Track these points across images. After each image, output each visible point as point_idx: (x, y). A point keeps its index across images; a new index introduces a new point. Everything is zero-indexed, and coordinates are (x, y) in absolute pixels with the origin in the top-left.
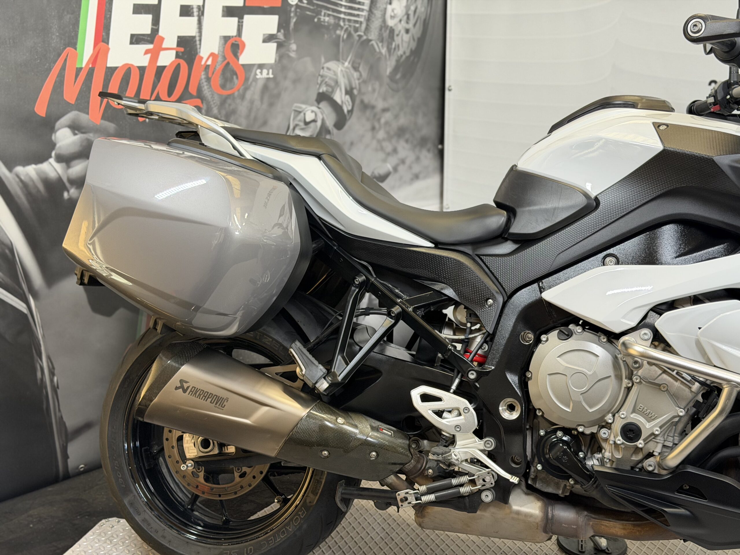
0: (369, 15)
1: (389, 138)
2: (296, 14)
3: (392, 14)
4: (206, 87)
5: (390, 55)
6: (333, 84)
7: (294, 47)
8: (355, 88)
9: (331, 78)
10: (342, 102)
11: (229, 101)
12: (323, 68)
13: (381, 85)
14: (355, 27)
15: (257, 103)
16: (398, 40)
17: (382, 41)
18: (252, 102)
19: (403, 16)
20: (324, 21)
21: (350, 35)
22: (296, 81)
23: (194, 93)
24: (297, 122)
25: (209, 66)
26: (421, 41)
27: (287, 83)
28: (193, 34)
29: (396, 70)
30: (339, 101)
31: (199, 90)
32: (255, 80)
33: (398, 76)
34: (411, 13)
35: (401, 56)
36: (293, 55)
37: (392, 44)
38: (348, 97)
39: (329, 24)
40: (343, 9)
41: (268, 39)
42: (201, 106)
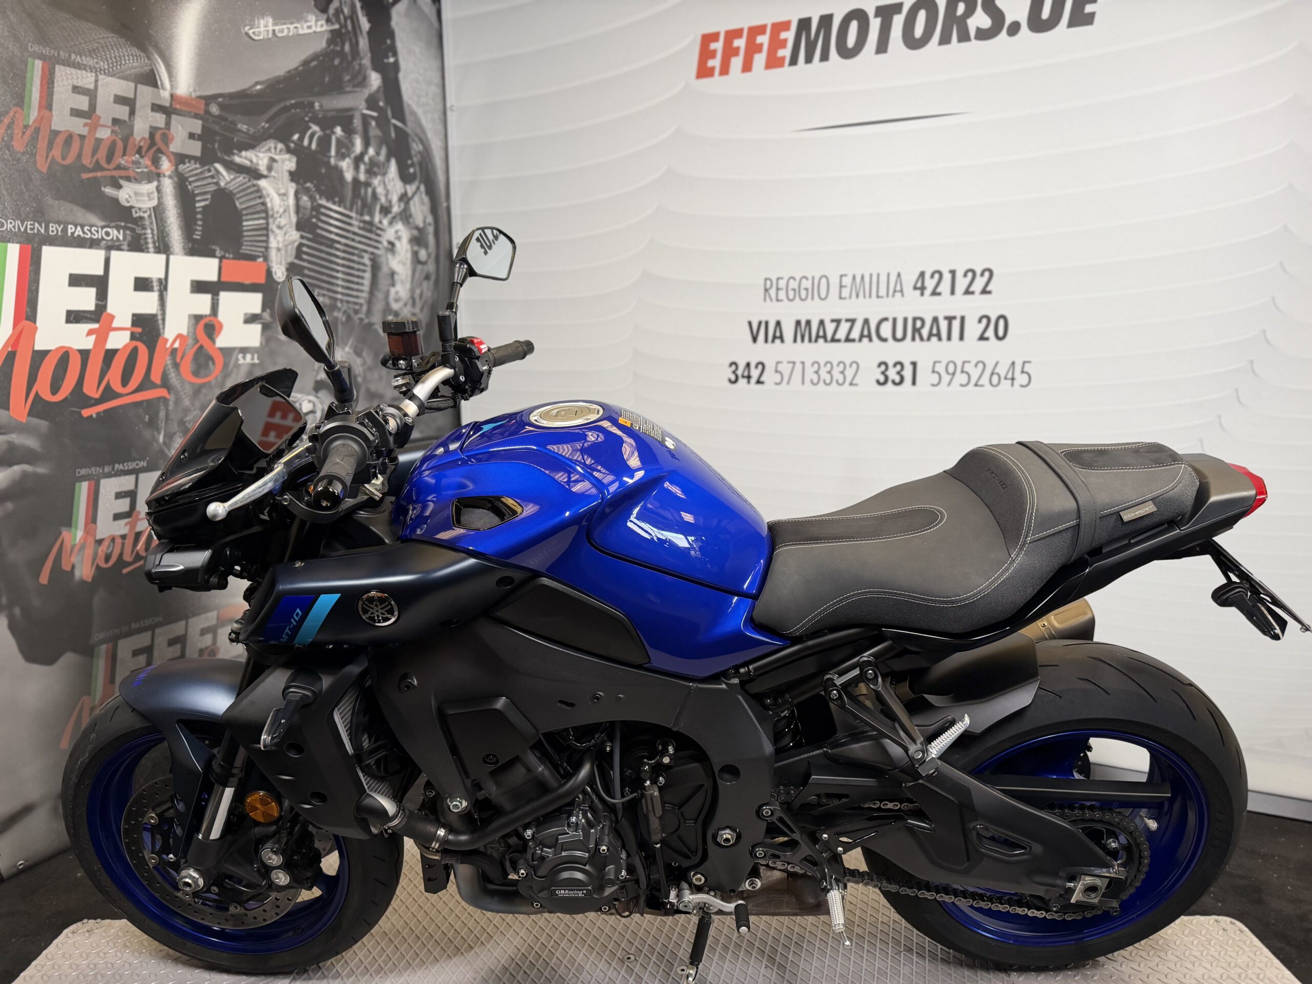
23: (159, 383)
25: (176, 349)
28: (155, 312)
31: (165, 377)
41: (251, 319)
42: (168, 396)
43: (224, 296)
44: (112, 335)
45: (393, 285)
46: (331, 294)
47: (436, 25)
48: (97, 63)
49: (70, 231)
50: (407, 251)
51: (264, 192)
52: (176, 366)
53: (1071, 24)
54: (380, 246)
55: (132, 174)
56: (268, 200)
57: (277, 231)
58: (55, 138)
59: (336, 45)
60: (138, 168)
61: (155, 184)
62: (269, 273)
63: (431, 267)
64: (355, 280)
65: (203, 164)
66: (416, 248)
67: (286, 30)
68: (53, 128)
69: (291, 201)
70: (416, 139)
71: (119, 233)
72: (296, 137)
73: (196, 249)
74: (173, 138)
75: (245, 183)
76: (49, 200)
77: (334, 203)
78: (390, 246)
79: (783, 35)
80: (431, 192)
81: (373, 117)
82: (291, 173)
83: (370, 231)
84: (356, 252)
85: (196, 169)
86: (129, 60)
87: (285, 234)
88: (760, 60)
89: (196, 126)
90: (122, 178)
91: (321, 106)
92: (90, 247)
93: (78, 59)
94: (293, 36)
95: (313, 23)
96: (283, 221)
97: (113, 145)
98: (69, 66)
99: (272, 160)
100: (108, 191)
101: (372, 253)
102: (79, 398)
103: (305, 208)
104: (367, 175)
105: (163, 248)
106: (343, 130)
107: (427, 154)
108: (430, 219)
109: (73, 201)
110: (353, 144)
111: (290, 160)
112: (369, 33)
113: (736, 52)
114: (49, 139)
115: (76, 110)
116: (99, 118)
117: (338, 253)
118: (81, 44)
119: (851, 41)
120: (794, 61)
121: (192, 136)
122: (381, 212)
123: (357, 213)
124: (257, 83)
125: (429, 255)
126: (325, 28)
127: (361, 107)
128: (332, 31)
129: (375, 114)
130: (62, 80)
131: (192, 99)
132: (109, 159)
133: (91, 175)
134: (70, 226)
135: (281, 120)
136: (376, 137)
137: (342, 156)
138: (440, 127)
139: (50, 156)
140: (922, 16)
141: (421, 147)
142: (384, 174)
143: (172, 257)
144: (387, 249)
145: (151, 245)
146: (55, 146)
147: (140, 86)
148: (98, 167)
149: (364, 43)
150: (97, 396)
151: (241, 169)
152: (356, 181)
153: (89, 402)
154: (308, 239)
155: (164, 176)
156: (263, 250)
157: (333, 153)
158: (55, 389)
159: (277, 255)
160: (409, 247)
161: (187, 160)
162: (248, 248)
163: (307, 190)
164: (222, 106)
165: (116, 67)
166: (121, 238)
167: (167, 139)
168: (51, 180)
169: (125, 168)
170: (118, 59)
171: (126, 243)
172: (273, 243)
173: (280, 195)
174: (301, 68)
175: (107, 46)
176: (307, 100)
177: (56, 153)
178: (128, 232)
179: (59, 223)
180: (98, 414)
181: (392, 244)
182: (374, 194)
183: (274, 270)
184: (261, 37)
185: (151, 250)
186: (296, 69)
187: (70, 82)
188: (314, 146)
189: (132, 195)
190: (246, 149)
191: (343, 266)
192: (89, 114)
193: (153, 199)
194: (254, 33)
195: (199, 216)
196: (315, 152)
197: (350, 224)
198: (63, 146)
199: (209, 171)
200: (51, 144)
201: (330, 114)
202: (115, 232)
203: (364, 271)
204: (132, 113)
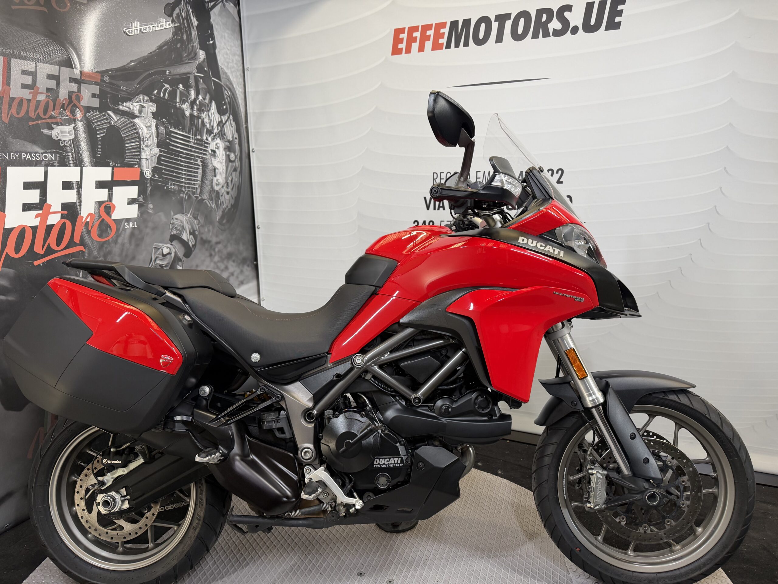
0: (201, 183)
1: (222, 260)
2: (151, 185)
3: (217, 183)
4: (87, 237)
5: (218, 209)
6: (181, 229)
7: (151, 206)
8: (196, 230)
9: (178, 225)
10: (188, 240)
11: (105, 245)
12: (173, 219)
13: (213, 228)
14: (192, 191)
15: (127, 245)
16: (222, 199)
17: (212, 200)
18: (123, 245)
19: (224, 184)
20: (171, 188)
21: (189, 197)
22: (154, 229)
23: (78, 242)
24: (157, 256)
25: (88, 222)
26: (237, 199)
27: (148, 230)
28: (75, 201)
29: (222, 217)
30: (186, 239)
31: (82, 239)
32: (124, 229)
33: (224, 221)
34: (229, 181)
35: (225, 208)
36: (150, 211)
37: (219, 202)
38: (191, 236)
39: (175, 190)
40: (183, 181)
41: (132, 202)
42: (84, 250)
43: (115, 189)
44: (50, 216)
45: (215, 176)
46: (178, 184)
47: (237, 19)
48: (36, 56)
49: (23, 157)
50: (223, 155)
51: (138, 126)
52: (88, 232)
53: (607, 29)
54: (208, 153)
55: (59, 120)
56: (140, 130)
57: (146, 149)
58: (12, 102)
59: (178, 35)
60: (62, 117)
61: (73, 125)
62: (142, 174)
63: (237, 164)
64: (193, 174)
65: (100, 112)
66: (228, 153)
67: (148, 28)
68: (11, 96)
69: (154, 130)
70: (227, 89)
71: (53, 157)
72: (155, 92)
73: (98, 162)
74: (82, 96)
75: (126, 122)
76: (10, 139)
77: (179, 130)
78: (213, 153)
79: (442, 31)
80: (236, 120)
81: (201, 77)
82: (153, 113)
83: (201, 145)
84: (193, 158)
85: (97, 115)
86: (55, 53)
87: (151, 149)
88: (429, 45)
89: (96, 89)
90: (53, 123)
91: (170, 73)
92: (36, 166)
93: (25, 54)
94: (152, 31)
95: (164, 23)
96: (149, 143)
97: (47, 104)
98: (19, 58)
99: (142, 107)
100: (45, 131)
101: (202, 158)
102: (32, 254)
103: (162, 134)
104: (198, 112)
105: (79, 163)
106: (183, 86)
107: (233, 97)
108: (236, 135)
109: (25, 139)
110: (190, 94)
111: (152, 106)
112: (196, 27)
113: (415, 40)
114: (9, 103)
115: (24, 84)
116: (38, 88)
117: (182, 159)
118: (26, 45)
119: (481, 35)
120: (448, 46)
121: (94, 95)
122: (206, 134)
123: (192, 135)
124: (131, 61)
125: (236, 157)
126: (171, 25)
127: (194, 72)
128: (174, 27)
129: (203, 75)
130: (16, 67)
131: (93, 73)
132: (46, 111)
133: (35, 123)
134: (23, 154)
135: (146, 83)
136: (203, 88)
137: (183, 102)
138: (241, 80)
139: (10, 113)
140: (522, 21)
141: (230, 93)
142: (209, 111)
143: (84, 168)
144: (211, 155)
145: (71, 162)
146: (12, 106)
147: (61, 67)
148: (39, 118)
149: (194, 33)
150: (43, 253)
151: (123, 113)
152: (192, 115)
153: (38, 257)
154: (164, 152)
155: (78, 120)
156: (138, 160)
157: (178, 100)
158: (17, 250)
159: (146, 163)
160: (224, 153)
161: (91, 110)
162: (129, 160)
163: (163, 123)
164: (111, 77)
165: (48, 58)
166: (54, 159)
167: (79, 98)
168: (11, 128)
169: (55, 117)
170: (49, 53)
171: (57, 162)
172: (144, 156)
173: (147, 127)
174: (157, 51)
175: (42, 45)
176: (160, 69)
177: (14, 111)
178: (58, 155)
179: (16, 152)
180: (43, 263)
181: (214, 152)
182: (203, 122)
183: (144, 172)
184: (133, 34)
185: (72, 165)
186: (153, 52)
187: (20, 68)
188: (166, 97)
189: (60, 133)
190: (126, 102)
191: (185, 166)
192: (32, 86)
193: (72, 134)
194: (129, 31)
195: (99, 143)
196: (167, 100)
197: (189, 142)
198: (17, 107)
199: (105, 115)
200: (10, 106)
201: (175, 77)
202: (50, 156)
203: (198, 169)
204: (58, 84)
